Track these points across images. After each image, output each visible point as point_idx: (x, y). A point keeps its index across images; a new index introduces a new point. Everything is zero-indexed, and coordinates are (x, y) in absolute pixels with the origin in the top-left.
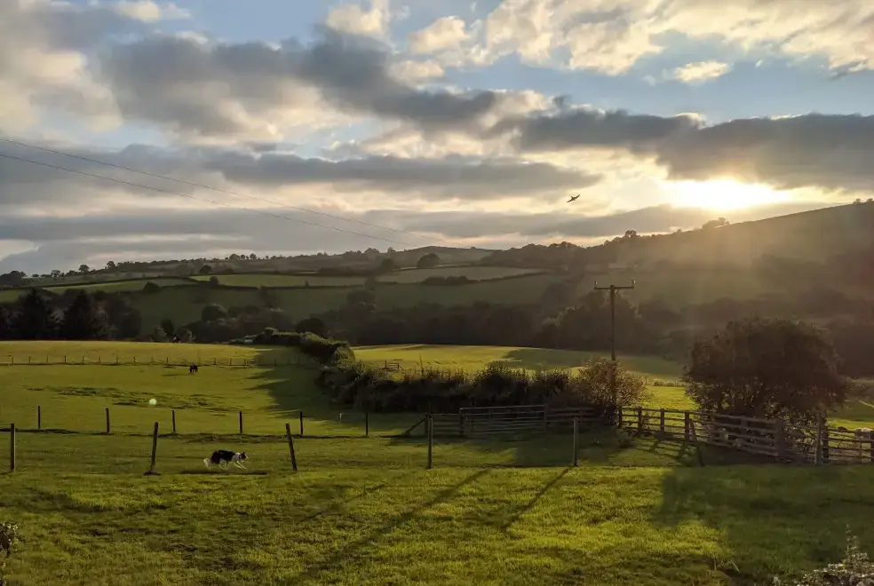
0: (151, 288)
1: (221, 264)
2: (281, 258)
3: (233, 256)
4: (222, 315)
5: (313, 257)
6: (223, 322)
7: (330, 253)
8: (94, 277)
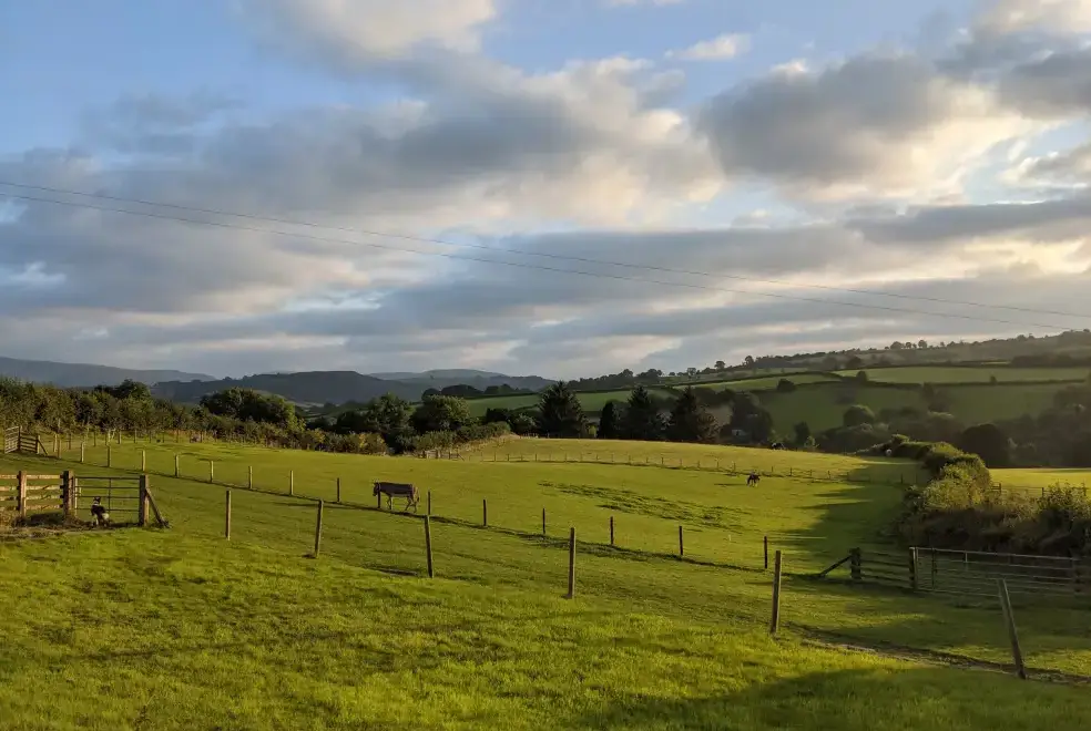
0: (785, 386)
1: (879, 356)
2: (962, 344)
3: (896, 345)
4: (869, 419)
5: (1010, 342)
6: (869, 428)
7: (1038, 335)
8: (729, 374)
